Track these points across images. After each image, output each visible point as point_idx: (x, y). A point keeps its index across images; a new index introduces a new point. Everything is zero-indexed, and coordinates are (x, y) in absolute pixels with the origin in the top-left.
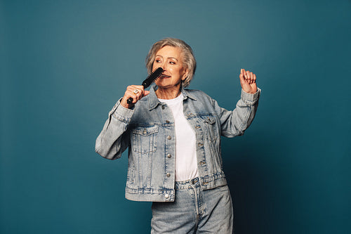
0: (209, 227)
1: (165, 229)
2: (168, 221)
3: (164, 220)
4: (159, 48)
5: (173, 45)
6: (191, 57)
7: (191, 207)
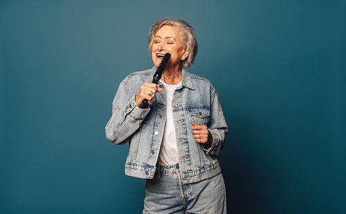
0: (196, 210)
1: (153, 208)
2: (156, 201)
3: (152, 200)
4: (157, 29)
5: (171, 25)
6: (190, 36)
7: (176, 191)
